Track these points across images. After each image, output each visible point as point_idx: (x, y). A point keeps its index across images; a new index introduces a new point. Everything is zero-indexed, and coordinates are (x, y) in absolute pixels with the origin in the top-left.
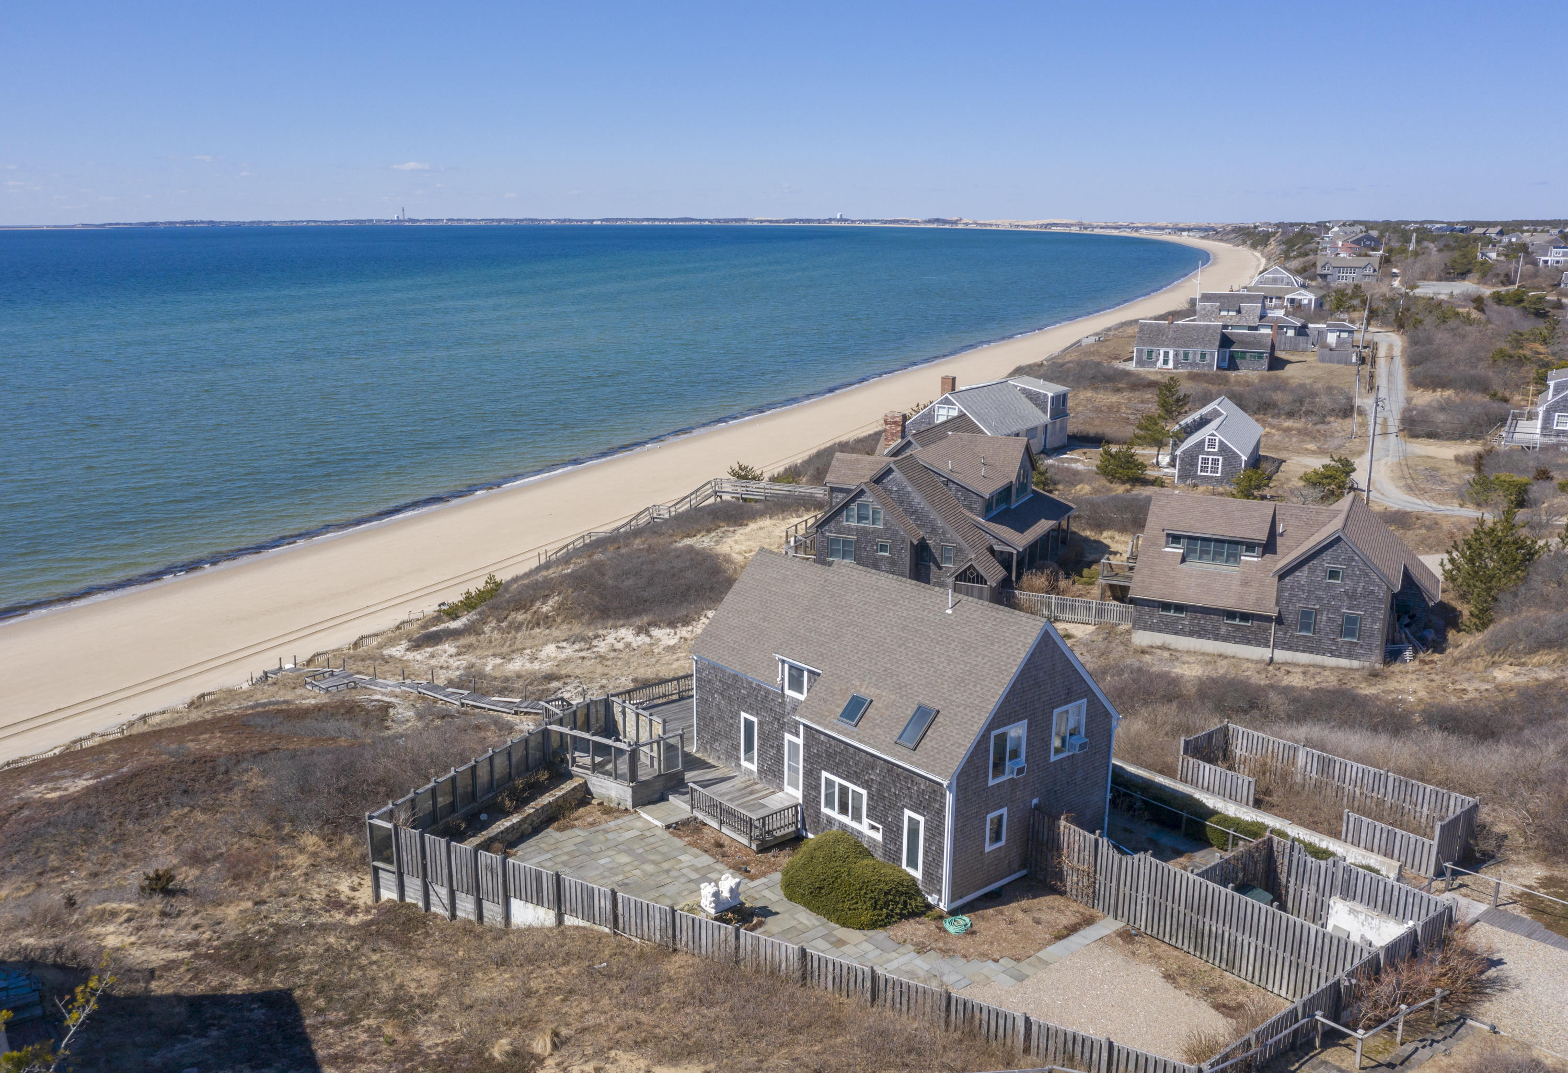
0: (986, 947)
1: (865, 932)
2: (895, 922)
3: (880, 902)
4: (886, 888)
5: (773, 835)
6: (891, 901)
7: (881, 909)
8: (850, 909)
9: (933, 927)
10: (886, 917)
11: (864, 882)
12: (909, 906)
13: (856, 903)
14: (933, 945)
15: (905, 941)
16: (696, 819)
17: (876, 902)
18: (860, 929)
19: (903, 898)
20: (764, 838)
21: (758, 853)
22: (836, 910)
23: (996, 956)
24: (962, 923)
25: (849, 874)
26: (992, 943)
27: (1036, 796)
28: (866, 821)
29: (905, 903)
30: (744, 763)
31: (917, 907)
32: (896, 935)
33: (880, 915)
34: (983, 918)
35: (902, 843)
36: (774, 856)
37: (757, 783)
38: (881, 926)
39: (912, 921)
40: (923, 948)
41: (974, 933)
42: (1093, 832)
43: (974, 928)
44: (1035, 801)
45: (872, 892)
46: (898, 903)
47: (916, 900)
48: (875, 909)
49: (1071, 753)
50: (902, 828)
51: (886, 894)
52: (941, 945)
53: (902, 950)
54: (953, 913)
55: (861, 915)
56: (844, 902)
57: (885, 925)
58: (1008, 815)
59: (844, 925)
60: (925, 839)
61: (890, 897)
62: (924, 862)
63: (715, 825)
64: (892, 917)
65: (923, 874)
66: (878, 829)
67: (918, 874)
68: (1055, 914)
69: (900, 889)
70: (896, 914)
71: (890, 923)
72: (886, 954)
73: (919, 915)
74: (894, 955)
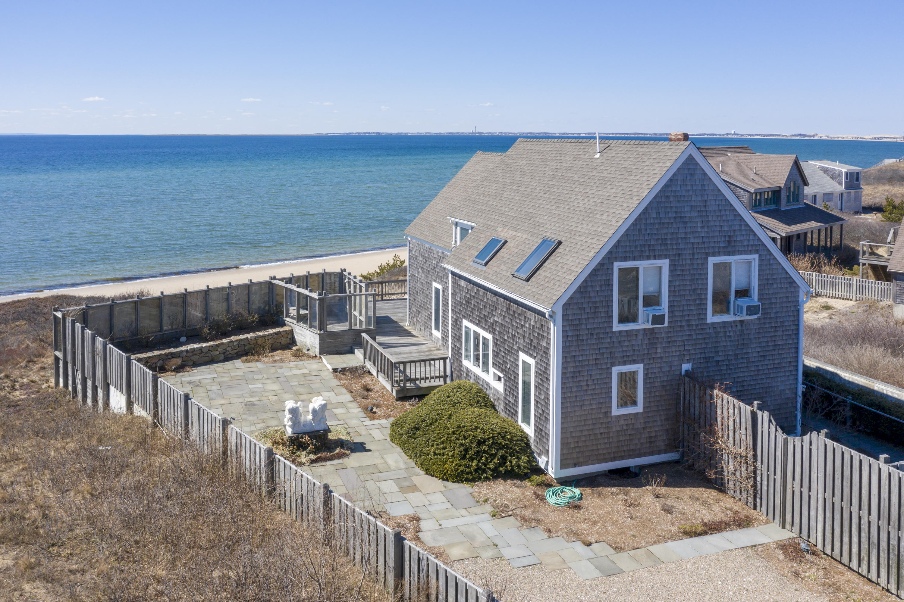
0: (585, 526)
1: (449, 484)
2: (487, 479)
3: (471, 452)
4: (481, 436)
5: (415, 384)
6: (485, 452)
7: (472, 459)
8: (435, 454)
9: (529, 493)
10: (476, 471)
11: (459, 427)
12: (508, 464)
13: (444, 448)
14: (518, 511)
15: (486, 501)
16: (363, 367)
17: (466, 450)
18: (443, 480)
19: (501, 453)
20: (405, 385)
21: (397, 400)
22: (422, 453)
23: (590, 539)
24: (570, 494)
25: (449, 418)
26: (595, 523)
27: (688, 361)
28: (492, 370)
29: (504, 458)
30: (434, 332)
31: (519, 467)
32: (480, 492)
33: (469, 467)
34: (600, 495)
35: (518, 393)
36: (410, 405)
37: (440, 350)
38: (467, 480)
39: (509, 482)
40: (503, 511)
41: (578, 507)
42: (750, 404)
43: (584, 503)
44: (686, 367)
45: (465, 438)
46: (494, 456)
47: (518, 458)
48: (464, 458)
49: (738, 318)
50: (518, 374)
51: (480, 443)
52: (528, 513)
53: (477, 509)
54: (565, 482)
55: (445, 463)
56: (432, 446)
57: (473, 480)
58: (646, 375)
59: (428, 471)
60: (536, 386)
61: (484, 448)
62: (535, 415)
63: (374, 372)
64: (484, 471)
65: (535, 431)
66: (499, 379)
67: (529, 430)
68: (697, 506)
69: (501, 440)
70: (490, 468)
71: (480, 479)
72: (454, 510)
73: (524, 477)
74: (464, 512)
